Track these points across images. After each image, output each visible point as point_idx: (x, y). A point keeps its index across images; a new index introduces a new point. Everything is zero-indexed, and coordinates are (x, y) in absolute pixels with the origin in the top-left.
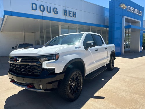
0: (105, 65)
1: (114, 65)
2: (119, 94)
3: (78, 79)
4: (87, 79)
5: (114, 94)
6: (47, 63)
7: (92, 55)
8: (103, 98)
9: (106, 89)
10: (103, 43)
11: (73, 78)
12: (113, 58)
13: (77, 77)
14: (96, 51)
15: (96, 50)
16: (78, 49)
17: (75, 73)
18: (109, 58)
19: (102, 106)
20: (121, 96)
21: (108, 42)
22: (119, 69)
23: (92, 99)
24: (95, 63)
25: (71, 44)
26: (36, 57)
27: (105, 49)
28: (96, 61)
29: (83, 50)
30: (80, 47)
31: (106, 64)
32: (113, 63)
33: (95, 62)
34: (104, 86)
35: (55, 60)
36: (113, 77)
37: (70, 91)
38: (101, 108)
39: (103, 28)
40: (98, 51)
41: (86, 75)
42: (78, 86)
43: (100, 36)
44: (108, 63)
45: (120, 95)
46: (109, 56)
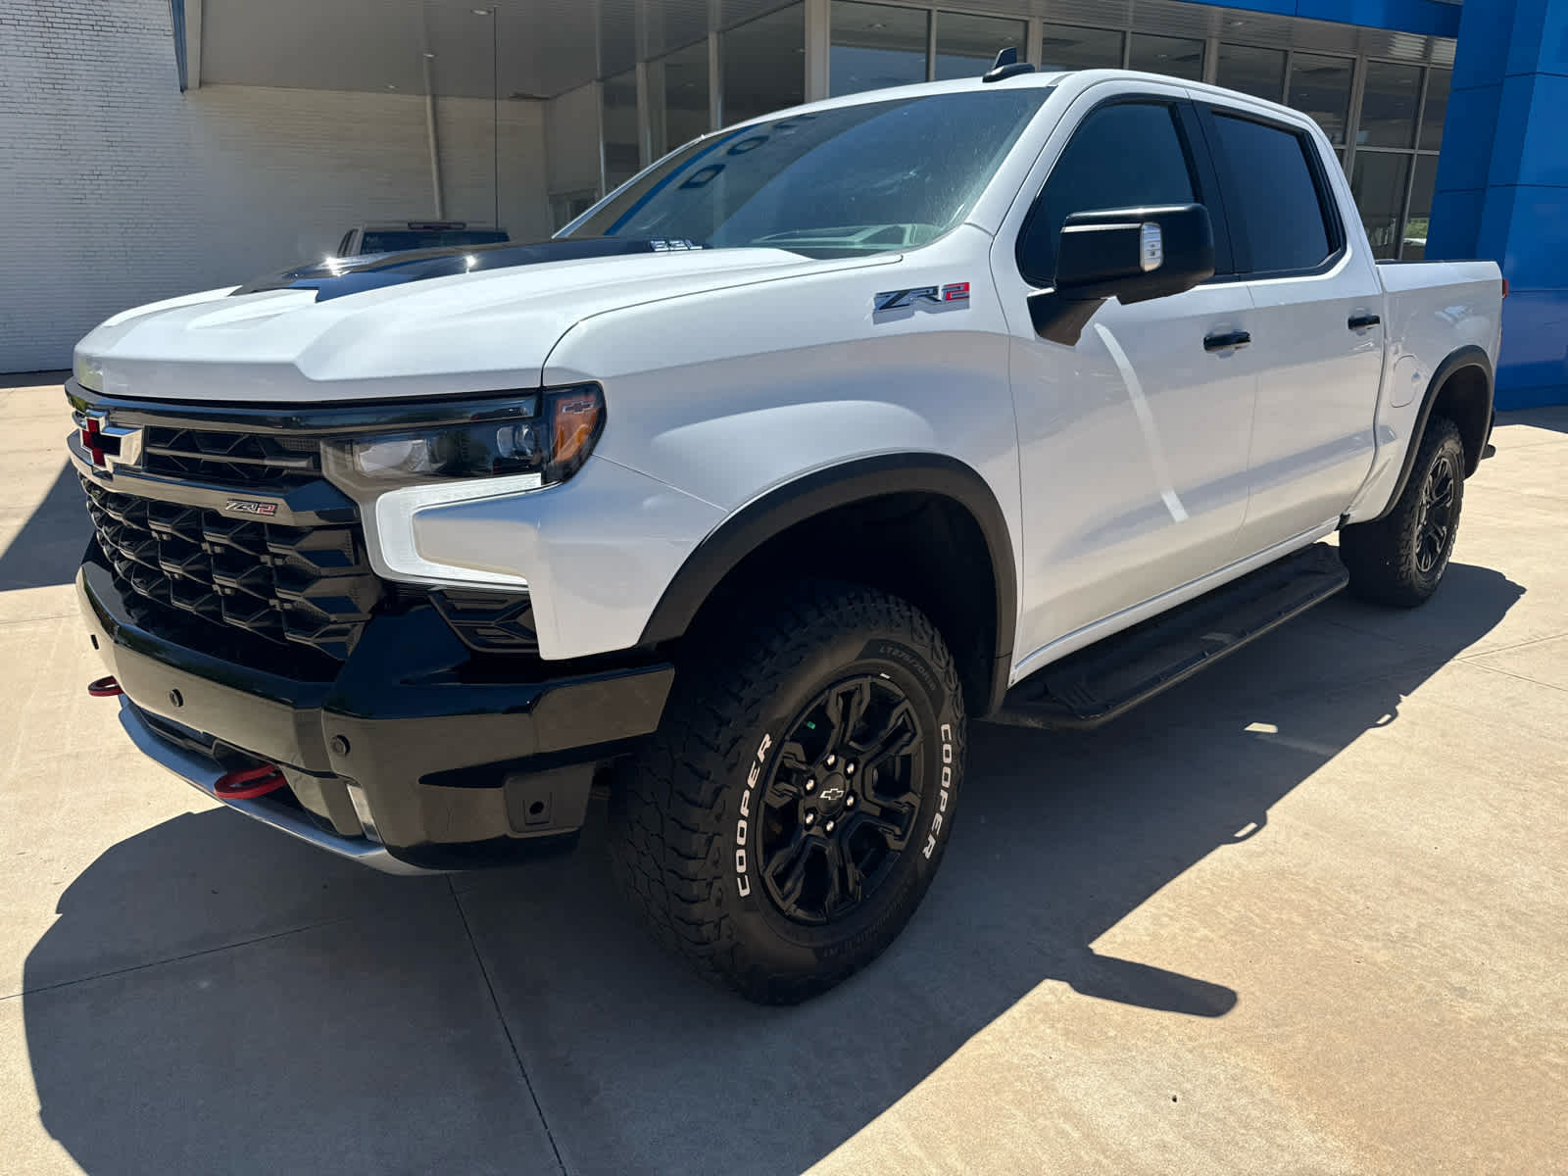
0: (1333, 539)
1: (1448, 541)
2: (1458, 966)
3: (899, 732)
4: (1032, 723)
5: (1382, 957)
6: (424, 514)
7: (1140, 404)
8: (1209, 1001)
9: (1281, 874)
10: (1336, 242)
11: (820, 714)
12: (1451, 446)
13: (883, 703)
14: (1214, 356)
15: (1213, 343)
16: (922, 320)
17: (842, 656)
18: (1394, 455)
19: (1169, 1138)
20: (1468, 1010)
21: (1422, 225)
22: (1514, 592)
23: (1052, 993)
24: (1179, 513)
25: (856, 241)
26: (287, 423)
27: (1355, 323)
28: (1199, 496)
29: (1011, 339)
30: (958, 294)
31: (1346, 529)
32: (1445, 515)
33: (1171, 500)
34: (1262, 822)
35: (534, 480)
36: (1407, 704)
37: (759, 883)
38: (1148, 1158)
39: (1388, 44)
40: (1239, 354)
41: (1017, 673)
42: (889, 815)
43: (1303, 138)
44: (1370, 506)
45: (1461, 992)
46: (1403, 422)
